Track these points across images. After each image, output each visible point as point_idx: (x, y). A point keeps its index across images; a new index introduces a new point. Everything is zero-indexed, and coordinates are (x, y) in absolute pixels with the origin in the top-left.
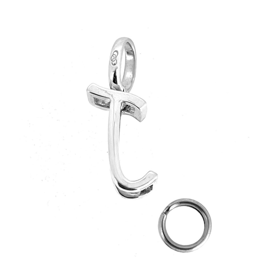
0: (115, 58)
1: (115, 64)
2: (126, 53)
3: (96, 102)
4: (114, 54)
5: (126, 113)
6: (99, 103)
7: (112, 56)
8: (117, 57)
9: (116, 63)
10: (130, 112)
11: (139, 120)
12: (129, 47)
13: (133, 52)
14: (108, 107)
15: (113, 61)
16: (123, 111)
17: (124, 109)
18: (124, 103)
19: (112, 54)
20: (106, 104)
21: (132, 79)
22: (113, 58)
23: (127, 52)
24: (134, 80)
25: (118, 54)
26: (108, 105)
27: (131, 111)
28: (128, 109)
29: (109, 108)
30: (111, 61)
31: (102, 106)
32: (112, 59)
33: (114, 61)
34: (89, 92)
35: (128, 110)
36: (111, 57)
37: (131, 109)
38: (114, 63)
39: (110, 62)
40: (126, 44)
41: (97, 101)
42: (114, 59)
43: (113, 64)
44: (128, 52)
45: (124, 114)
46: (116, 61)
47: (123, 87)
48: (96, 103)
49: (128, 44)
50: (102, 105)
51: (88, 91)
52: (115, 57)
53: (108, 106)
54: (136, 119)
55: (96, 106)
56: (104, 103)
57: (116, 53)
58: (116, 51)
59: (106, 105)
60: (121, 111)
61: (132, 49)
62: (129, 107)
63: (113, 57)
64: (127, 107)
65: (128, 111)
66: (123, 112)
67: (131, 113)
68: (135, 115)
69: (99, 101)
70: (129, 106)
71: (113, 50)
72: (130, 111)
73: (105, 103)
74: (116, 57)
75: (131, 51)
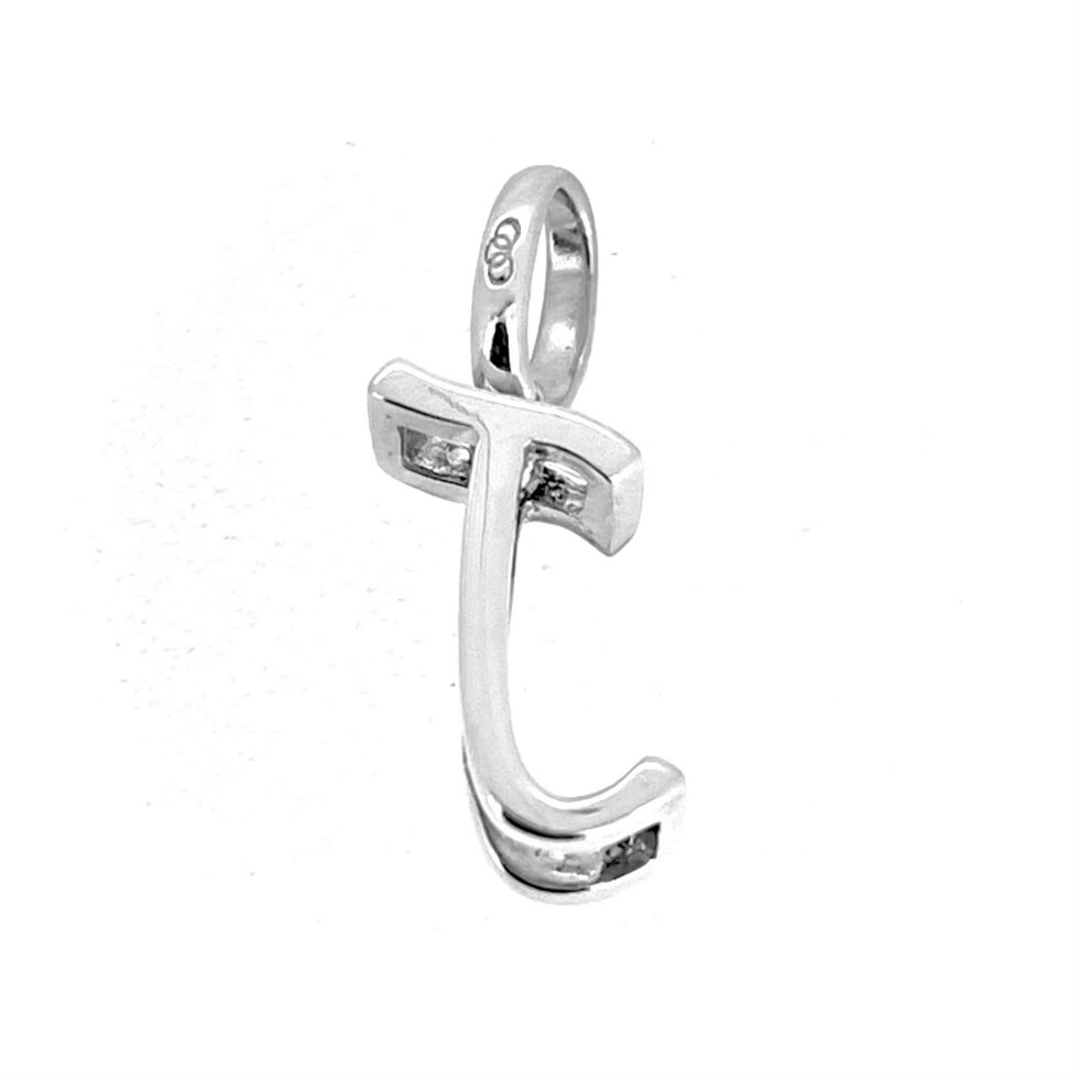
0: (504, 251)
1: (502, 279)
2: (552, 242)
3: (411, 457)
4: (500, 232)
5: (546, 510)
6: (422, 464)
7: (493, 241)
8: (515, 247)
9: (507, 275)
10: (565, 508)
11: (605, 546)
12: (567, 211)
13: (585, 238)
14: (464, 481)
15: (495, 265)
16: (529, 503)
17: (538, 495)
18: (538, 452)
19: (492, 235)
20: (453, 468)
21: (576, 361)
22: (493, 250)
23: (555, 236)
24: (584, 365)
25: (518, 233)
26: (462, 474)
27: (568, 502)
28: (555, 494)
29: (466, 486)
30: (486, 267)
31: (436, 477)
32: (489, 257)
33: (499, 265)
34: (381, 397)
35: (554, 499)
36: (488, 248)
37: (567, 492)
38: (497, 272)
39: (479, 270)
40: (555, 196)
41: (413, 452)
42: (498, 254)
43: (497, 276)
44: (560, 236)
45: (534, 519)
46: (507, 263)
47: (535, 391)
48: (408, 460)
49: (563, 197)
50: (436, 470)
51: (375, 394)
52: (504, 247)
53: (463, 479)
54: (592, 541)
55: (409, 473)
56: (447, 463)
57: (508, 230)
58: (509, 221)
59: (455, 473)
60: (522, 503)
61: (580, 224)
62: (561, 485)
63: (497, 246)
64: (552, 484)
65: (554, 504)
66: (529, 508)
67: (567, 513)
68: (584, 521)
69: (419, 455)
70: (561, 481)
71: (497, 218)
72: (562, 504)
73: (450, 461)
74: (509, 246)
75: (575, 231)
